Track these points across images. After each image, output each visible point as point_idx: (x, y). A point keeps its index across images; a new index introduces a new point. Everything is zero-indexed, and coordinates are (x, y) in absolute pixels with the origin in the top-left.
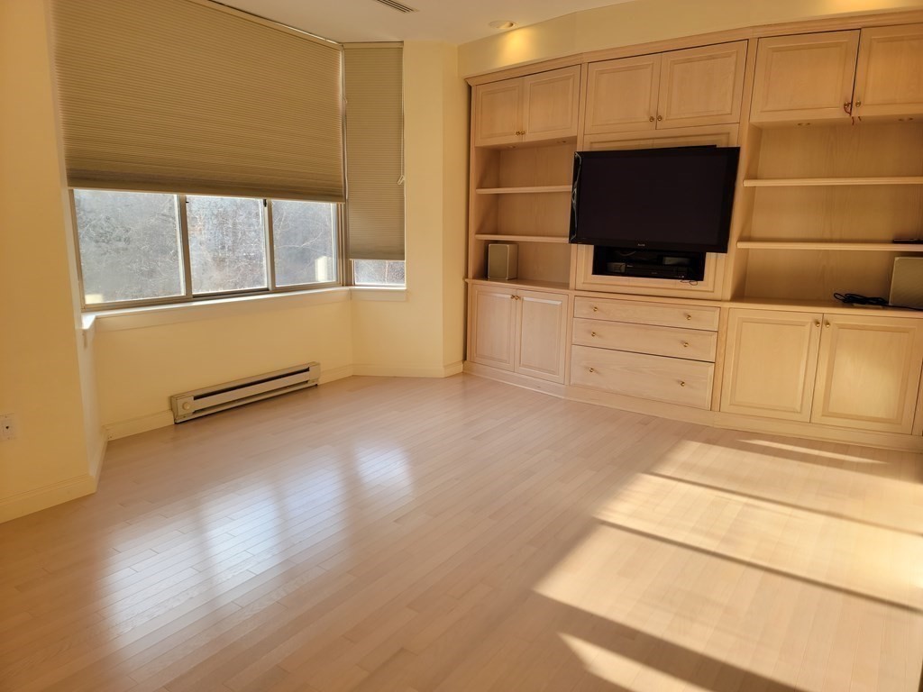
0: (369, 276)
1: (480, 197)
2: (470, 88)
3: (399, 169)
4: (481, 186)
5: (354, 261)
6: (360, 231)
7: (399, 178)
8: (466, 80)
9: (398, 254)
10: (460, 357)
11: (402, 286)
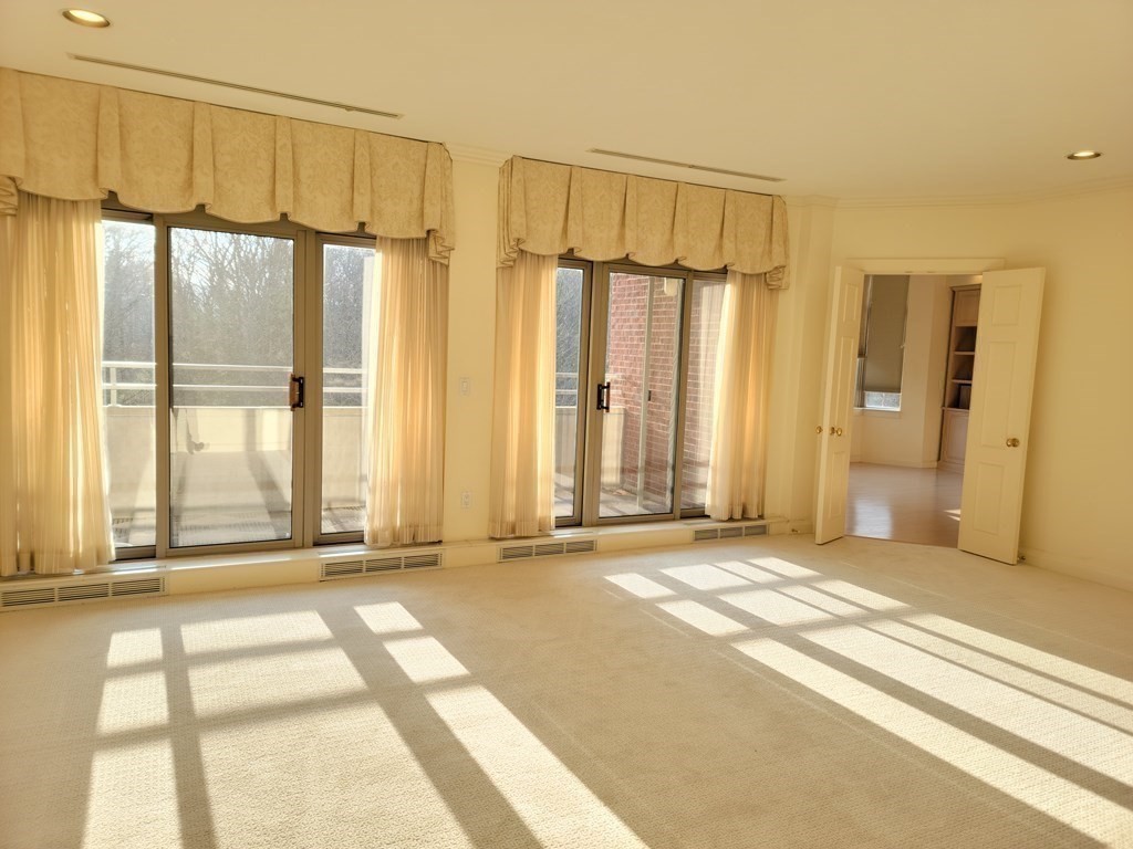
0: (877, 402)
1: (956, 356)
2: (954, 292)
3: (902, 339)
4: (957, 350)
5: (867, 393)
6: (873, 375)
7: (901, 344)
8: (951, 288)
9: (898, 390)
10: (935, 457)
11: (898, 409)
